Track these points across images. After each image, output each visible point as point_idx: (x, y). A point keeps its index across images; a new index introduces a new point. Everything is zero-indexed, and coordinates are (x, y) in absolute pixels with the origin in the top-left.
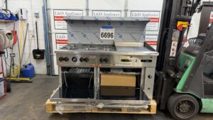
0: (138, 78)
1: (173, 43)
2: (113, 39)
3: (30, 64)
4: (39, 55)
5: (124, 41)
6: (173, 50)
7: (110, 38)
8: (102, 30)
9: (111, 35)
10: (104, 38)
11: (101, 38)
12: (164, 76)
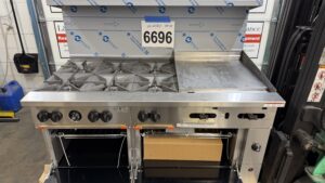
0: (228, 146)
1: (320, 70)
2: (171, 45)
3: (13, 83)
4: (27, 66)
5: (196, 49)
6: (317, 87)
7: (165, 44)
8: (146, 26)
9: (166, 37)
10: (151, 44)
11: (144, 44)
12: (288, 144)
